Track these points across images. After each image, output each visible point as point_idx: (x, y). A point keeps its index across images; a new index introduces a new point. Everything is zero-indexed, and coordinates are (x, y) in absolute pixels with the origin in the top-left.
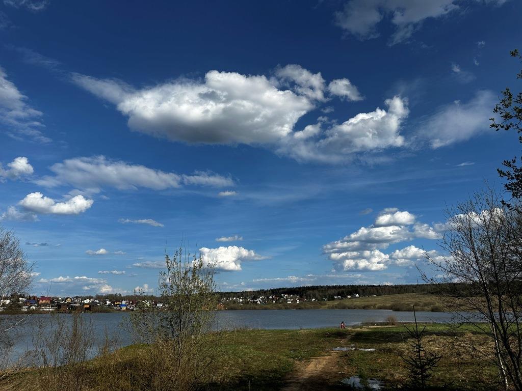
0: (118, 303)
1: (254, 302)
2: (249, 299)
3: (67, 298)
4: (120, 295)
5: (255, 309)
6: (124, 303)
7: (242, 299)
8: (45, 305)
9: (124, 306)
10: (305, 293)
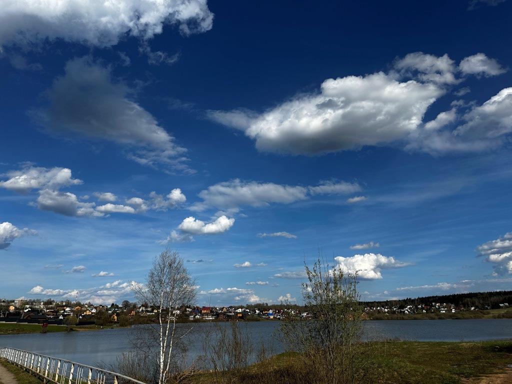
0: (266, 312)
1: (401, 312)
2: (395, 309)
3: (223, 308)
4: (267, 304)
5: (403, 319)
6: (271, 312)
7: (387, 309)
8: (207, 314)
9: (272, 315)
10: (462, 301)
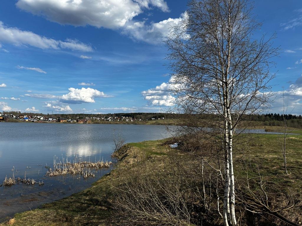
0: (22, 117)
1: (107, 120)
2: (103, 118)
6: (25, 117)
7: (99, 118)
10: (135, 116)
